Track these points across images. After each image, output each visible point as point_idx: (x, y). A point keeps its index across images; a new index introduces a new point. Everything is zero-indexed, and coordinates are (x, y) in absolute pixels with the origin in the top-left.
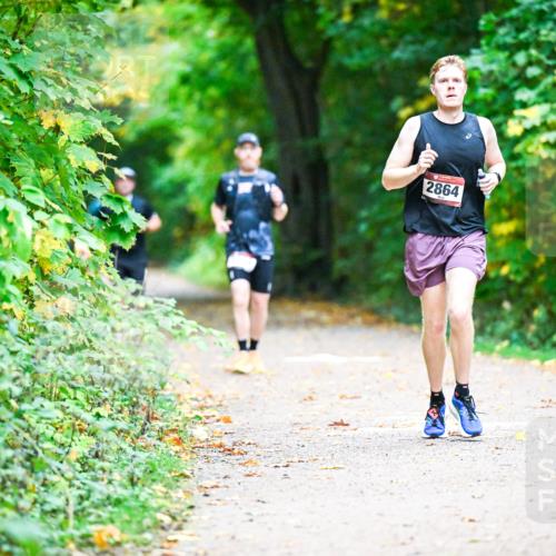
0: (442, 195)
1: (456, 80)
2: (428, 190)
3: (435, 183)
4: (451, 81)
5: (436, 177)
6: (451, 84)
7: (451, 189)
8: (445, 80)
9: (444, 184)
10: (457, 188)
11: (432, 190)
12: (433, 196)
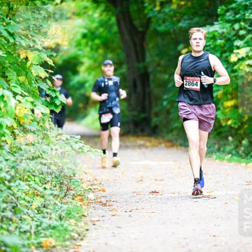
0: (191, 86)
3: (188, 81)
6: (198, 41)
7: (195, 83)
8: (195, 39)
9: (191, 81)
10: (197, 82)
11: (187, 84)
12: (188, 87)
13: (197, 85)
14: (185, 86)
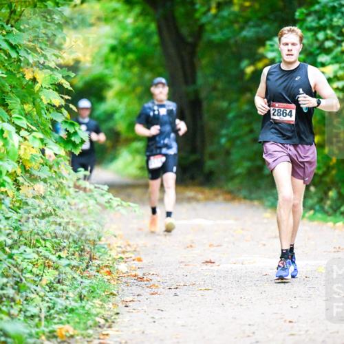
0: (282, 116)
1: (293, 44)
3: (277, 109)
4: (290, 45)
5: (277, 105)
6: (290, 47)
7: (287, 112)
11: (276, 114)
12: (276, 118)
13: (291, 116)
14: (272, 117)
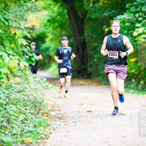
0: (113, 56)
1: (117, 26)
2: (109, 55)
3: (111, 53)
4: (116, 26)
5: (111, 51)
6: (116, 27)
7: (115, 54)
8: (114, 26)
10: (116, 54)
11: (110, 55)
12: (111, 56)
